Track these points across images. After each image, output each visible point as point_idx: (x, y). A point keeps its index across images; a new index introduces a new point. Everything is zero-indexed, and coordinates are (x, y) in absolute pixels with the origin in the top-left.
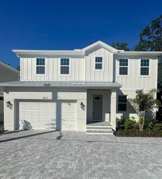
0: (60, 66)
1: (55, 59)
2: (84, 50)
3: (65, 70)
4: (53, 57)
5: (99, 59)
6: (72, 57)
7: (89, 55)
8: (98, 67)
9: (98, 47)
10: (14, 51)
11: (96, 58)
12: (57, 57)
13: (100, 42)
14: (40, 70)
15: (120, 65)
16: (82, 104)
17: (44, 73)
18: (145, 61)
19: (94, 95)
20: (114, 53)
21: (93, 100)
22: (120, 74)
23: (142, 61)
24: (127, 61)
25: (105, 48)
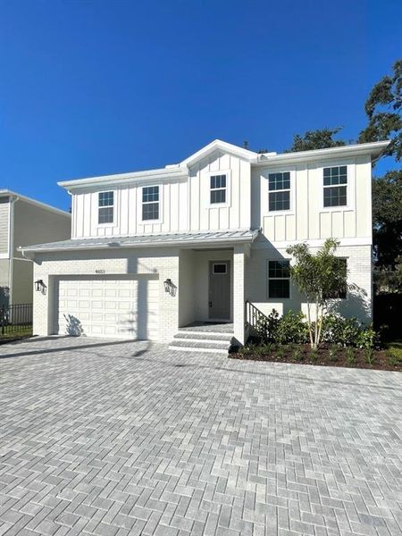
0: (140, 203)
1: (133, 191)
2: (184, 164)
3: (151, 212)
4: (129, 186)
5: (218, 181)
6: (165, 181)
7: (198, 174)
8: (218, 197)
9: (217, 154)
10: (60, 184)
11: (212, 178)
12: (136, 185)
13: (218, 143)
14: (106, 216)
15: (271, 187)
16: (169, 281)
17: (111, 221)
18: (335, 170)
19: (211, 263)
20: (253, 162)
21: (211, 273)
22: (272, 208)
23: (326, 172)
24: (287, 176)
25: (231, 154)
